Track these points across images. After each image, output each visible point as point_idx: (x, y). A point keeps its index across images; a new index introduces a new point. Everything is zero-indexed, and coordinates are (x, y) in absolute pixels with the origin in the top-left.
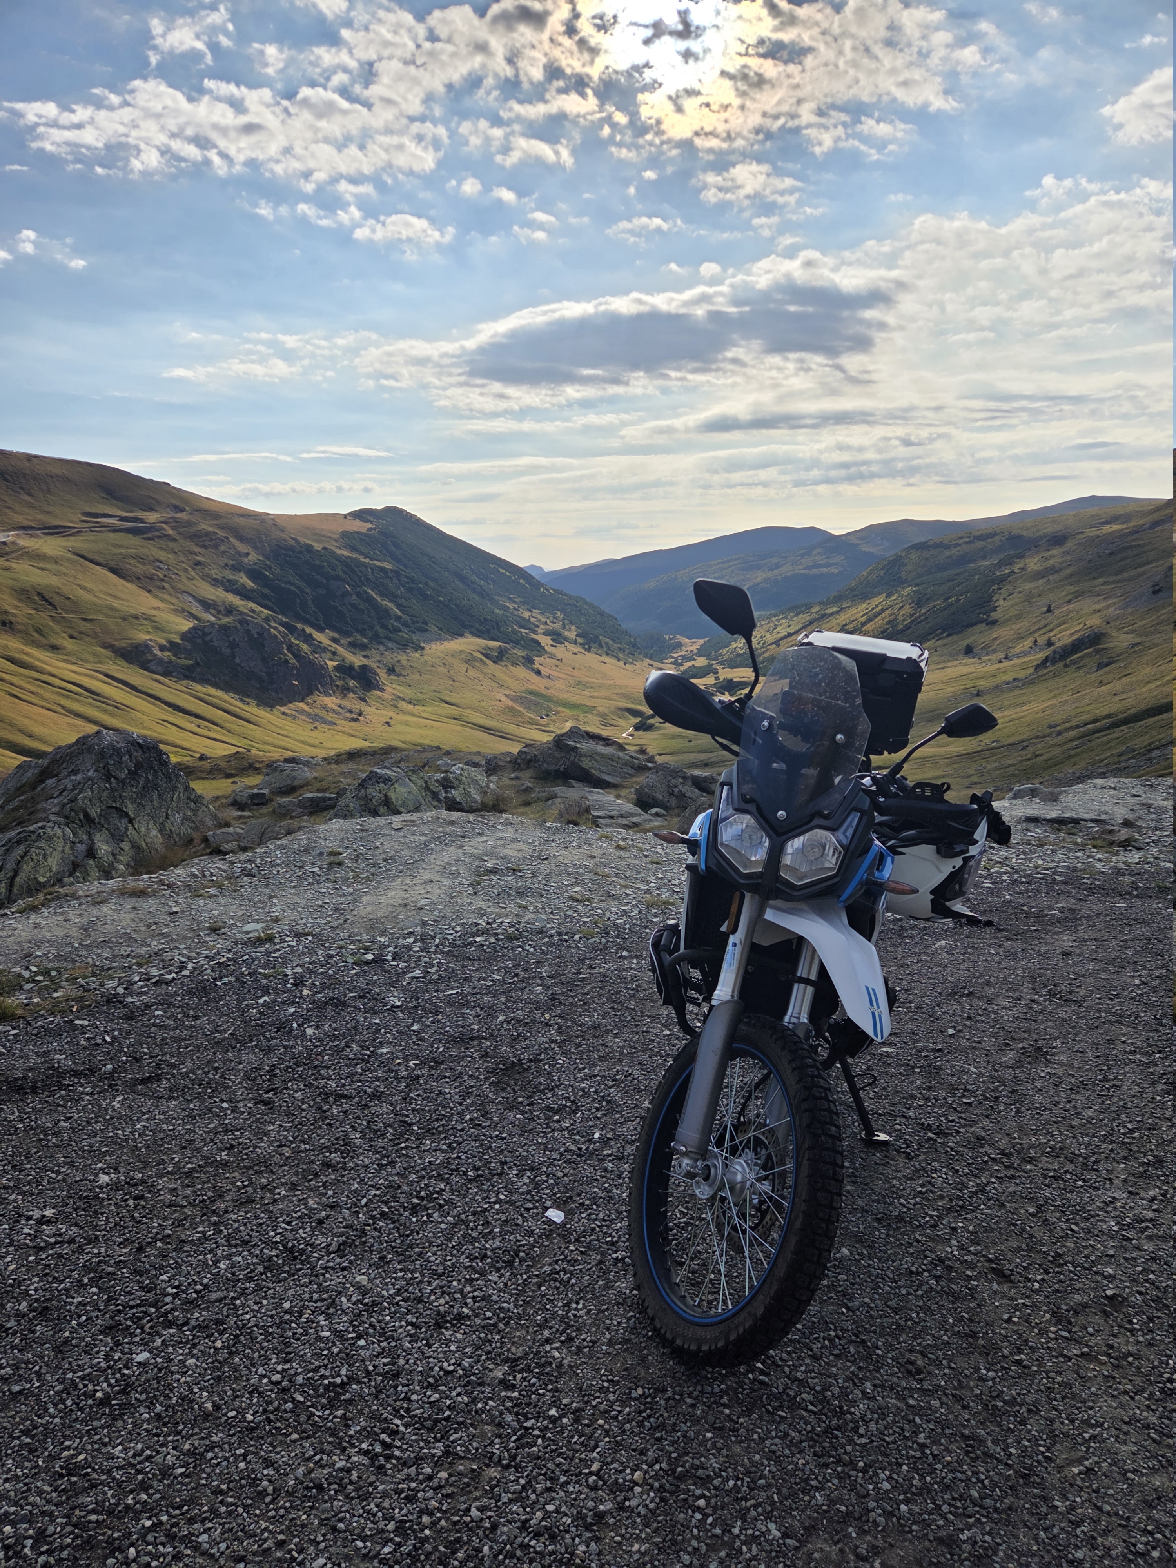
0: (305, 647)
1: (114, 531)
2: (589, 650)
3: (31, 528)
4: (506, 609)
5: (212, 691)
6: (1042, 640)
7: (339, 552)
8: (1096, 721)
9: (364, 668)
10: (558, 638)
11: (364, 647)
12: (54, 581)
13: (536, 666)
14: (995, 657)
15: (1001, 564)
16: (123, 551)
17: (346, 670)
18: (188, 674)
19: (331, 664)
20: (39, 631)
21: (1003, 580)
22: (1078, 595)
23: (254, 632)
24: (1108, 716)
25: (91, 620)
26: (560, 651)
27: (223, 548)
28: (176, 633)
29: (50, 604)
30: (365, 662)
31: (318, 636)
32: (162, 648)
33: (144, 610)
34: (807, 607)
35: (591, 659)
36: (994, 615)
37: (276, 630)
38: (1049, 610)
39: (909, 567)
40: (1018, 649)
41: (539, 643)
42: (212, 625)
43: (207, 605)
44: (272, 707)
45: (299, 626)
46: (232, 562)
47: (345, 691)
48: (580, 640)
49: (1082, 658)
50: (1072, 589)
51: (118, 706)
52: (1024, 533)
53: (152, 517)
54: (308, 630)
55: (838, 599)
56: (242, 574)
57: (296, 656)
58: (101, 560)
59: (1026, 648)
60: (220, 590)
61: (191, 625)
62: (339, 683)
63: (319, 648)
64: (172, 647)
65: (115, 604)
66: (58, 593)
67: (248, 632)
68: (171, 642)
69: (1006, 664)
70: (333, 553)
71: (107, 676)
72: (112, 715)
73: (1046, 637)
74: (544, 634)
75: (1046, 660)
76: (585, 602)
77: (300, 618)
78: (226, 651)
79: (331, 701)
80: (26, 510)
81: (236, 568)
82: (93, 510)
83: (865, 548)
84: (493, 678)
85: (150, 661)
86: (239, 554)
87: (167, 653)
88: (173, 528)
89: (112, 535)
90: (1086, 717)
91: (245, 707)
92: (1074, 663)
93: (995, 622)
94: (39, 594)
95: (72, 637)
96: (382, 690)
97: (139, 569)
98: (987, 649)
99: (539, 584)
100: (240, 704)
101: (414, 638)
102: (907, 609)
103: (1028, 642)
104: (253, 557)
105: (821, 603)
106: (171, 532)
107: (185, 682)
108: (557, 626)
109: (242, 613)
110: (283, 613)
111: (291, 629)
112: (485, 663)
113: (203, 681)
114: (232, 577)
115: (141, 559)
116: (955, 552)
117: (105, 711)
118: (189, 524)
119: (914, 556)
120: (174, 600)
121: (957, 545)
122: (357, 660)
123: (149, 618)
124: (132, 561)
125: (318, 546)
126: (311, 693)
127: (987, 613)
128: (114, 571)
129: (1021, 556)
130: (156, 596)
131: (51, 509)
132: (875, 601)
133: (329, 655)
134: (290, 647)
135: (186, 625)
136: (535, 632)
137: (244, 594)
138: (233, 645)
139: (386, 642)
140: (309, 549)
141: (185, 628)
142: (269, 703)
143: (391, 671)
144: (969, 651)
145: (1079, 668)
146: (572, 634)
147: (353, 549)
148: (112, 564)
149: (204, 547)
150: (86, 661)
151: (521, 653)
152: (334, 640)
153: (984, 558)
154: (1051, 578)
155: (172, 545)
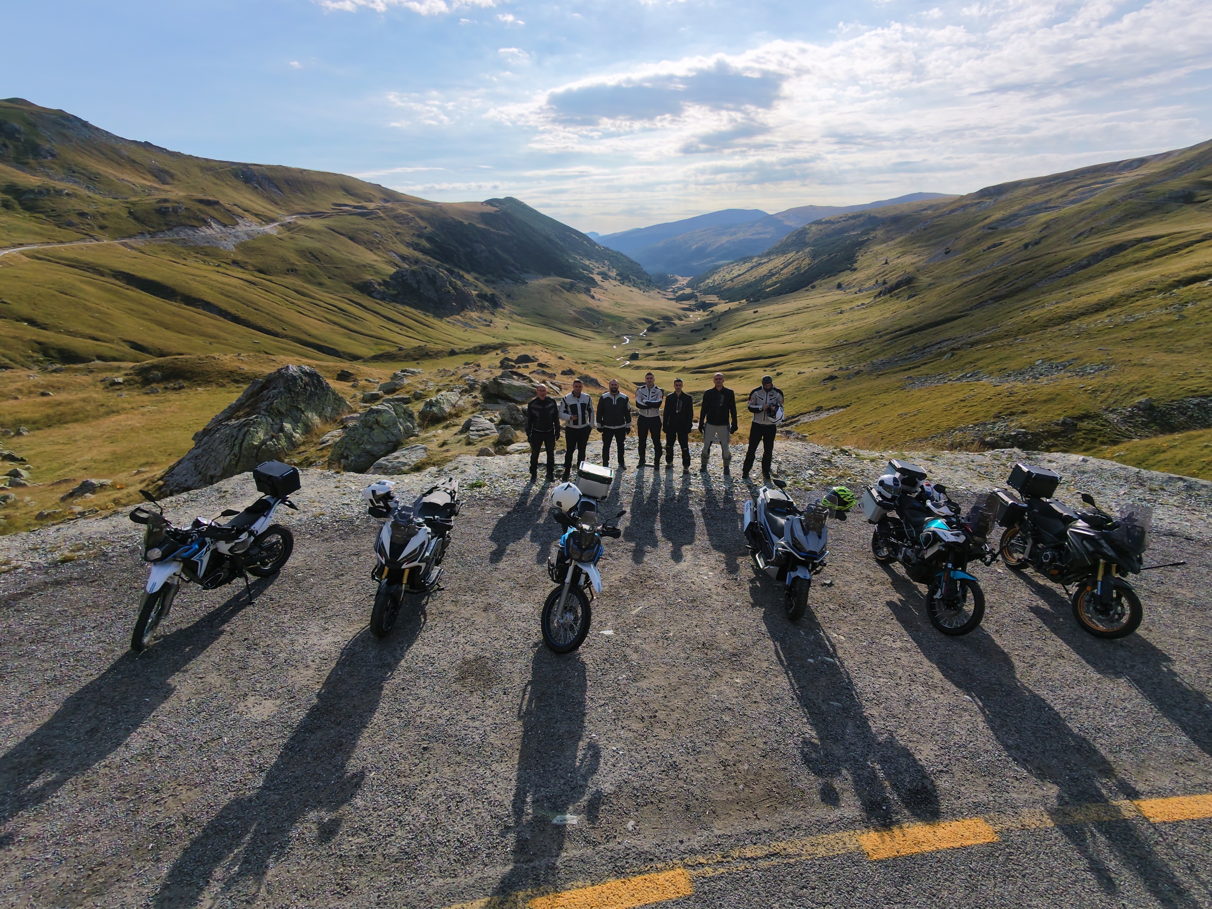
0: (459, 283)
1: (351, 214)
2: (623, 284)
3: (304, 213)
4: (575, 259)
5: (408, 308)
6: (880, 281)
7: (478, 225)
8: (901, 329)
9: (493, 295)
10: (605, 276)
11: (493, 282)
12: (318, 245)
13: (592, 293)
14: (853, 290)
15: (862, 234)
16: (356, 226)
17: (482, 296)
18: (394, 299)
19: (475, 293)
20: (311, 275)
21: (861, 244)
22: (904, 253)
23: (430, 274)
24: (908, 327)
25: (340, 268)
26: (606, 284)
27: (412, 224)
28: (387, 275)
29: (317, 259)
30: (494, 292)
31: (467, 276)
32: (380, 284)
33: (369, 262)
34: (750, 258)
35: (625, 288)
36: (855, 265)
37: (443, 273)
38: (886, 263)
39: (811, 235)
40: (867, 286)
41: (593, 279)
42: (407, 270)
43: (403, 258)
44: (442, 318)
45: (456, 270)
46: (417, 233)
47: (482, 308)
48: (618, 278)
49: (900, 292)
50: (901, 250)
51: (357, 318)
52: (878, 215)
53: (371, 206)
54: (461, 273)
55: (769, 254)
56: (423, 240)
57: (455, 288)
58: (344, 232)
59: (871, 285)
60: (411, 249)
61: (395, 270)
62: (479, 304)
63: (467, 283)
64: (385, 283)
65: (353, 258)
66: (321, 253)
67: (427, 274)
68: (384, 281)
69: (859, 294)
70: (474, 226)
71: (350, 300)
72: (354, 323)
73: (883, 279)
74: (598, 274)
75: (880, 293)
76: (622, 255)
77: (456, 266)
78: (415, 286)
79: (475, 315)
80: (300, 202)
81: (420, 236)
82: (339, 202)
83: (787, 223)
84: (567, 300)
85: (373, 292)
86: (421, 227)
87: (382, 287)
88: (383, 212)
89: (349, 217)
90: (897, 327)
91: (427, 318)
92: (896, 294)
93: (855, 270)
94: (310, 253)
95: (330, 278)
96: (504, 308)
97: (365, 237)
98: (849, 286)
99: (595, 244)
100: (423, 317)
101: (522, 276)
102: (807, 261)
103: (873, 282)
104: (429, 229)
105: (758, 256)
106: (382, 215)
107: (393, 304)
108: (605, 269)
109: (424, 263)
110: (446, 263)
111: (451, 272)
112: (562, 292)
113: (403, 303)
114: (417, 242)
115: (366, 231)
116: (837, 226)
117: (349, 321)
118: (392, 210)
119: (814, 228)
120: (385, 256)
121: (839, 222)
122: (488, 290)
123: (372, 266)
124: (361, 233)
125: (466, 222)
126: (463, 310)
127: (851, 264)
128: (351, 239)
129: (874, 230)
130: (375, 254)
131: (315, 202)
132: (789, 256)
133: (474, 288)
134: (451, 283)
135: (392, 270)
136: (592, 273)
137: (424, 251)
138: (419, 282)
139: (506, 279)
140: (461, 223)
141: (392, 272)
142: (439, 315)
143: (509, 296)
144: (839, 286)
145: (898, 298)
146: (613, 273)
147: (487, 223)
148: (350, 234)
149: (401, 223)
150: (338, 292)
151: (583, 286)
152: (476, 279)
153: (853, 230)
154: (890, 243)
155: (383, 222)
